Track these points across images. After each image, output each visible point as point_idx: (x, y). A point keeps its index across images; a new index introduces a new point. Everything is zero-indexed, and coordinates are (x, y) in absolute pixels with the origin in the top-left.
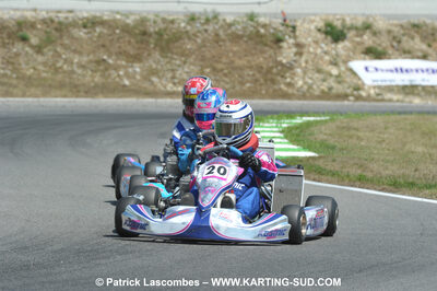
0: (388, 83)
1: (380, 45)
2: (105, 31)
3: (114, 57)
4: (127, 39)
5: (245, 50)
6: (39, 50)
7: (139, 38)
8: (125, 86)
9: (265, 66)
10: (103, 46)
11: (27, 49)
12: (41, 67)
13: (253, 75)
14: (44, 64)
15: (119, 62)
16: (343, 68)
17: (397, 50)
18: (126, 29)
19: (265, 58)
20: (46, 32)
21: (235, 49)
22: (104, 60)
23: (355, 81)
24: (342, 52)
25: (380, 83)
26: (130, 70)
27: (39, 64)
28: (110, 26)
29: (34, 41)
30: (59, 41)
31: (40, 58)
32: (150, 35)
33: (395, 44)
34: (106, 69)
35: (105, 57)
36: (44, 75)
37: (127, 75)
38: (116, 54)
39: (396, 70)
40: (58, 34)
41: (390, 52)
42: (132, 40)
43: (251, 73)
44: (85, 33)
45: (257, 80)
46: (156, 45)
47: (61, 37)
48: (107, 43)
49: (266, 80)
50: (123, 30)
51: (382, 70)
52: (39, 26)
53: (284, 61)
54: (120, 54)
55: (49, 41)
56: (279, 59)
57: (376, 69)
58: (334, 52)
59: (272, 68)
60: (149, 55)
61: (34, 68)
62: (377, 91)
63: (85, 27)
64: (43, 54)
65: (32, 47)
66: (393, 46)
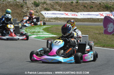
0: (51, 17)
1: (48, 7)
5: (14, 8)
9: (19, 13)
13: (16, 15)
16: (39, 13)
17: (53, 9)
19: (19, 11)
21: (11, 8)
23: (43, 16)
24: (39, 9)
25: (49, 17)
33: (52, 7)
39: (53, 14)
41: (51, 9)
43: (16, 14)
45: (17, 16)
49: (20, 16)
51: (49, 14)
53: (24, 11)
56: (23, 11)
57: (48, 14)
58: (37, 9)
59: (21, 13)
62: (49, 19)
66: (52, 8)
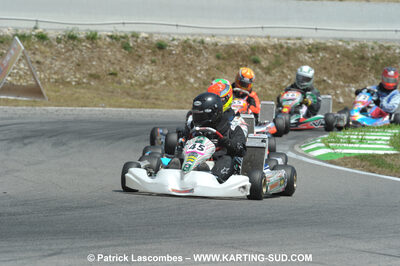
2: (327, 56)
3: (333, 78)
4: (346, 62)
6: (268, 71)
7: (357, 61)
8: (340, 103)
10: (325, 68)
11: (258, 70)
12: (268, 86)
14: (271, 83)
15: (337, 83)
18: (346, 54)
20: (276, 56)
22: (324, 81)
26: (347, 89)
27: (267, 83)
28: (332, 52)
29: (264, 63)
30: (286, 65)
31: (268, 78)
32: (368, 59)
34: (325, 88)
35: (325, 78)
36: (270, 92)
37: (343, 94)
38: (336, 75)
40: (286, 58)
42: (351, 64)
44: (310, 57)
46: (372, 68)
47: (288, 60)
48: (328, 66)
50: (343, 55)
52: (270, 51)
54: (339, 75)
55: (277, 64)
60: (364, 76)
61: (262, 87)
63: (310, 52)
64: (271, 75)
65: (262, 68)
